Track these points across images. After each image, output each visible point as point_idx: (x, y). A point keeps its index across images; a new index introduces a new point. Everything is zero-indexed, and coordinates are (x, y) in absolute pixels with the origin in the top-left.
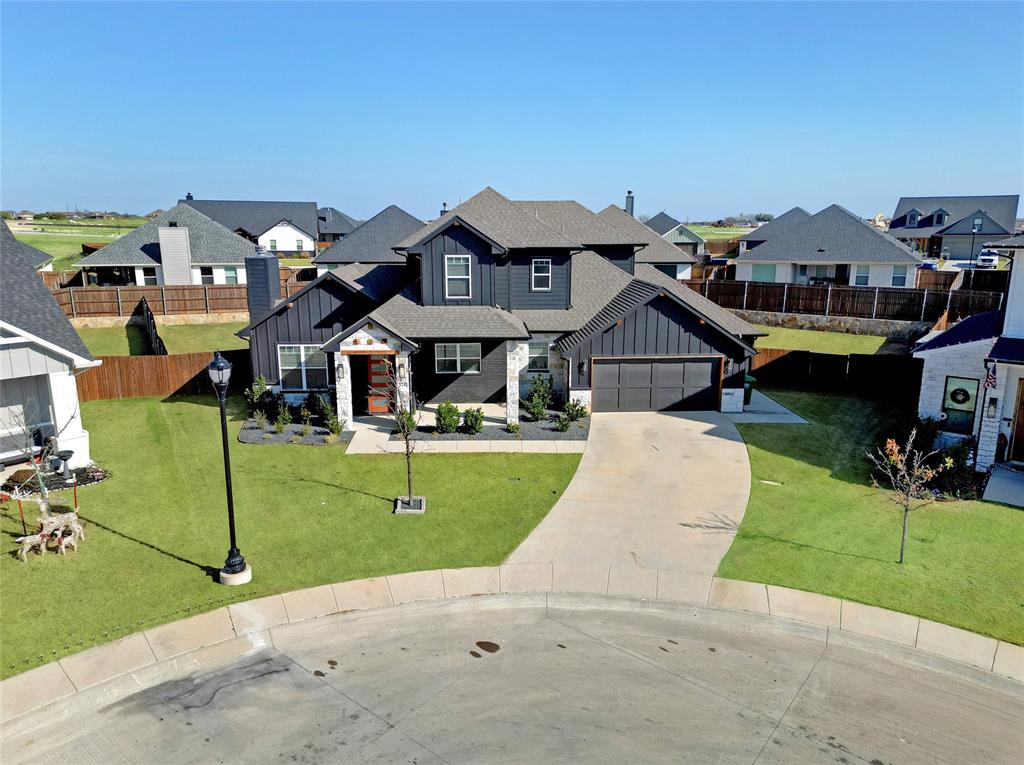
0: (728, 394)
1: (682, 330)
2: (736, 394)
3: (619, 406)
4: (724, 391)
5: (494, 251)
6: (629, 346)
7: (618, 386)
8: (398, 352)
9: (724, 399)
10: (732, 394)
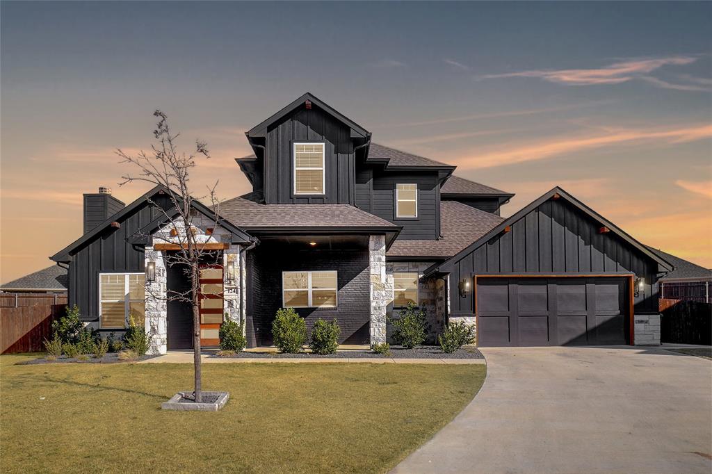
0: (641, 322)
1: (582, 242)
2: (651, 321)
3: (510, 339)
4: (637, 318)
5: (353, 134)
6: (519, 262)
7: (508, 313)
8: (227, 246)
9: (638, 327)
10: (647, 322)
